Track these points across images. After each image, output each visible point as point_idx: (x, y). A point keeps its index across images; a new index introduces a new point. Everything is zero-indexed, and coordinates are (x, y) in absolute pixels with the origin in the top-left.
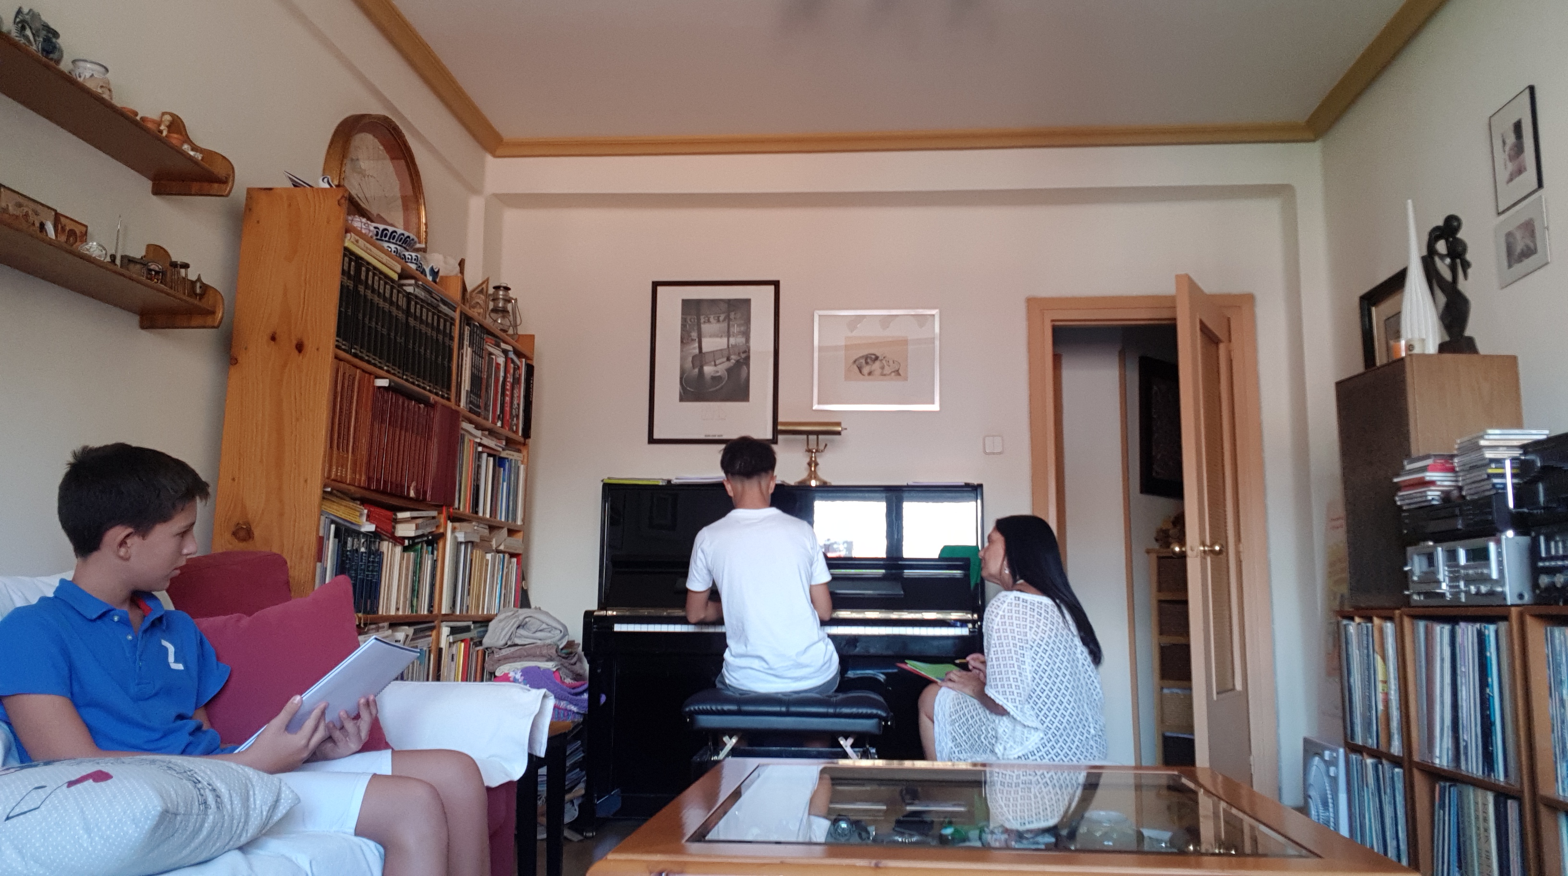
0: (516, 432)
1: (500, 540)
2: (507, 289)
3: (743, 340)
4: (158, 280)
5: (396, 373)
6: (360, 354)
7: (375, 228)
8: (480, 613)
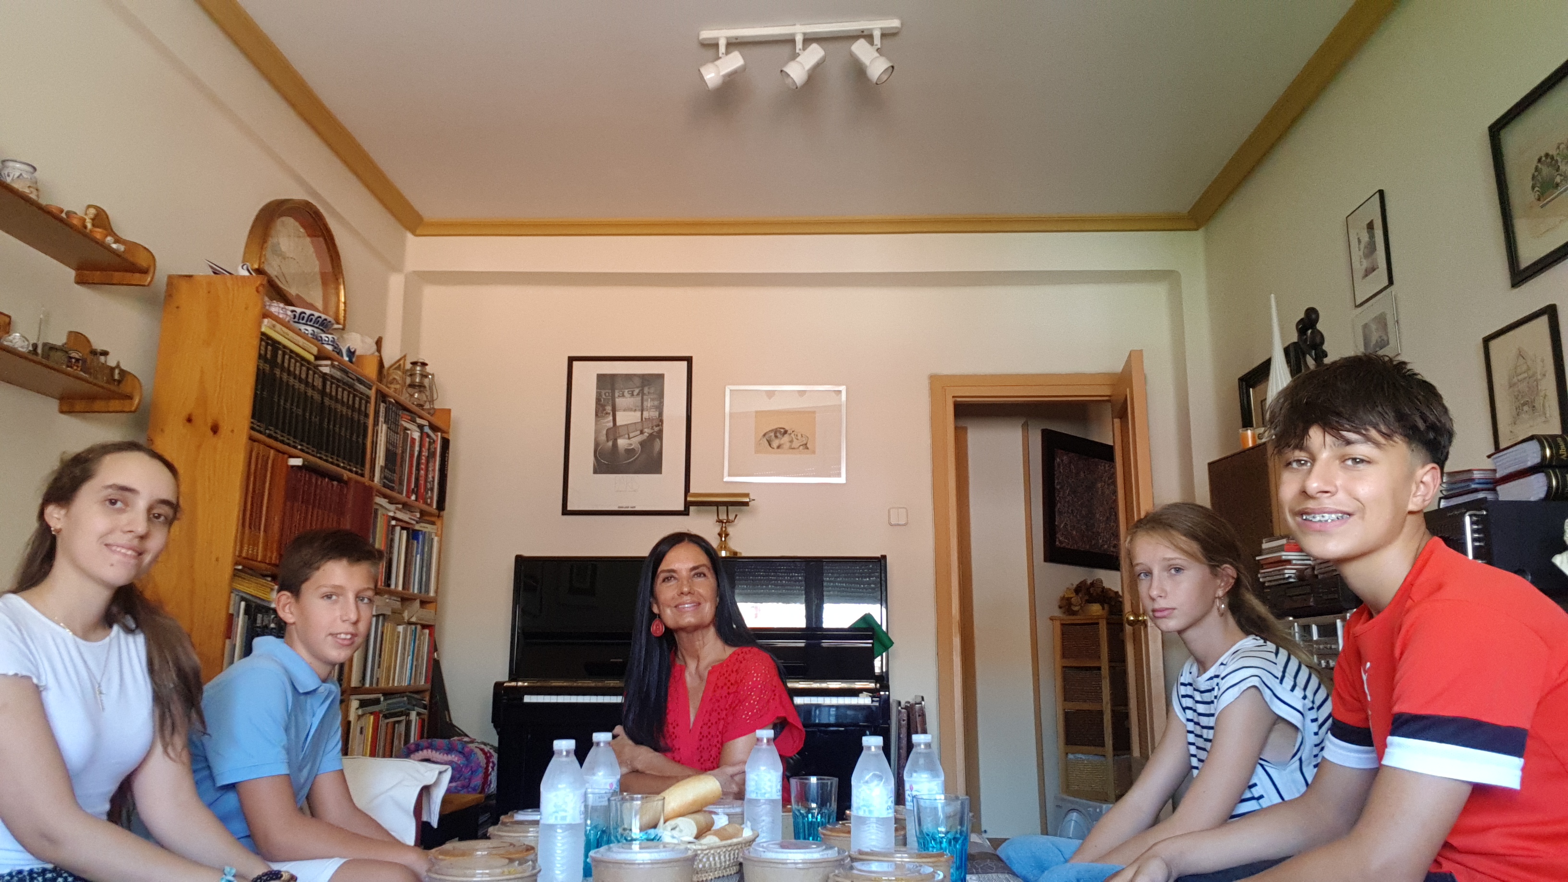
0: (431, 505)
1: (413, 613)
2: (424, 364)
3: (657, 414)
4: (78, 367)
5: (310, 451)
6: (274, 435)
7: (292, 311)
8: (390, 685)
